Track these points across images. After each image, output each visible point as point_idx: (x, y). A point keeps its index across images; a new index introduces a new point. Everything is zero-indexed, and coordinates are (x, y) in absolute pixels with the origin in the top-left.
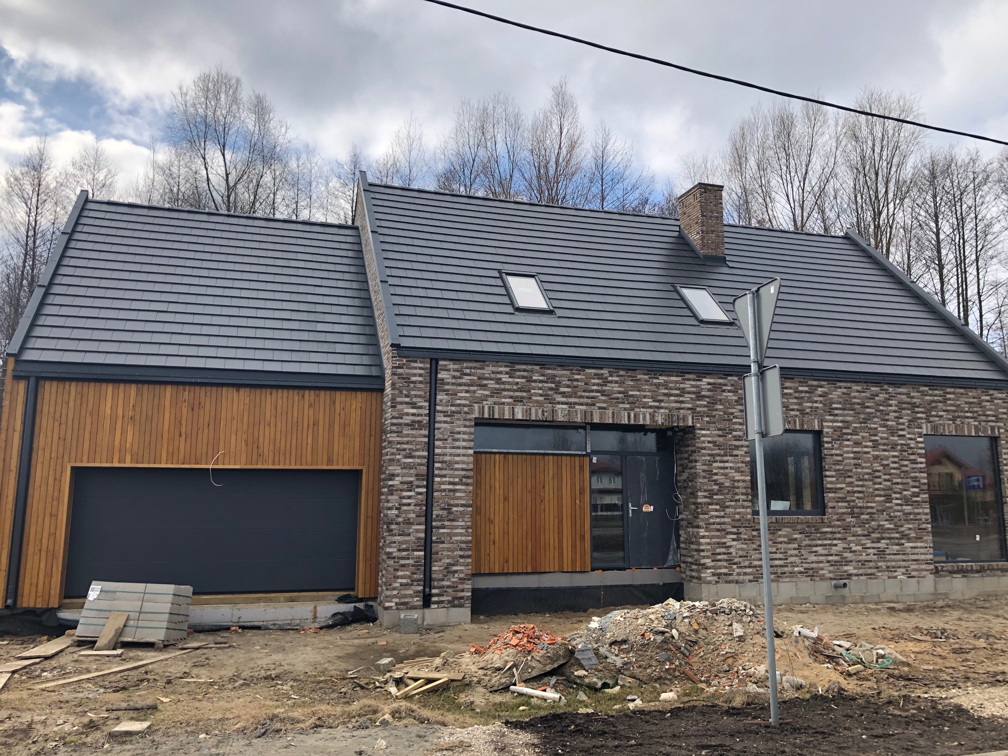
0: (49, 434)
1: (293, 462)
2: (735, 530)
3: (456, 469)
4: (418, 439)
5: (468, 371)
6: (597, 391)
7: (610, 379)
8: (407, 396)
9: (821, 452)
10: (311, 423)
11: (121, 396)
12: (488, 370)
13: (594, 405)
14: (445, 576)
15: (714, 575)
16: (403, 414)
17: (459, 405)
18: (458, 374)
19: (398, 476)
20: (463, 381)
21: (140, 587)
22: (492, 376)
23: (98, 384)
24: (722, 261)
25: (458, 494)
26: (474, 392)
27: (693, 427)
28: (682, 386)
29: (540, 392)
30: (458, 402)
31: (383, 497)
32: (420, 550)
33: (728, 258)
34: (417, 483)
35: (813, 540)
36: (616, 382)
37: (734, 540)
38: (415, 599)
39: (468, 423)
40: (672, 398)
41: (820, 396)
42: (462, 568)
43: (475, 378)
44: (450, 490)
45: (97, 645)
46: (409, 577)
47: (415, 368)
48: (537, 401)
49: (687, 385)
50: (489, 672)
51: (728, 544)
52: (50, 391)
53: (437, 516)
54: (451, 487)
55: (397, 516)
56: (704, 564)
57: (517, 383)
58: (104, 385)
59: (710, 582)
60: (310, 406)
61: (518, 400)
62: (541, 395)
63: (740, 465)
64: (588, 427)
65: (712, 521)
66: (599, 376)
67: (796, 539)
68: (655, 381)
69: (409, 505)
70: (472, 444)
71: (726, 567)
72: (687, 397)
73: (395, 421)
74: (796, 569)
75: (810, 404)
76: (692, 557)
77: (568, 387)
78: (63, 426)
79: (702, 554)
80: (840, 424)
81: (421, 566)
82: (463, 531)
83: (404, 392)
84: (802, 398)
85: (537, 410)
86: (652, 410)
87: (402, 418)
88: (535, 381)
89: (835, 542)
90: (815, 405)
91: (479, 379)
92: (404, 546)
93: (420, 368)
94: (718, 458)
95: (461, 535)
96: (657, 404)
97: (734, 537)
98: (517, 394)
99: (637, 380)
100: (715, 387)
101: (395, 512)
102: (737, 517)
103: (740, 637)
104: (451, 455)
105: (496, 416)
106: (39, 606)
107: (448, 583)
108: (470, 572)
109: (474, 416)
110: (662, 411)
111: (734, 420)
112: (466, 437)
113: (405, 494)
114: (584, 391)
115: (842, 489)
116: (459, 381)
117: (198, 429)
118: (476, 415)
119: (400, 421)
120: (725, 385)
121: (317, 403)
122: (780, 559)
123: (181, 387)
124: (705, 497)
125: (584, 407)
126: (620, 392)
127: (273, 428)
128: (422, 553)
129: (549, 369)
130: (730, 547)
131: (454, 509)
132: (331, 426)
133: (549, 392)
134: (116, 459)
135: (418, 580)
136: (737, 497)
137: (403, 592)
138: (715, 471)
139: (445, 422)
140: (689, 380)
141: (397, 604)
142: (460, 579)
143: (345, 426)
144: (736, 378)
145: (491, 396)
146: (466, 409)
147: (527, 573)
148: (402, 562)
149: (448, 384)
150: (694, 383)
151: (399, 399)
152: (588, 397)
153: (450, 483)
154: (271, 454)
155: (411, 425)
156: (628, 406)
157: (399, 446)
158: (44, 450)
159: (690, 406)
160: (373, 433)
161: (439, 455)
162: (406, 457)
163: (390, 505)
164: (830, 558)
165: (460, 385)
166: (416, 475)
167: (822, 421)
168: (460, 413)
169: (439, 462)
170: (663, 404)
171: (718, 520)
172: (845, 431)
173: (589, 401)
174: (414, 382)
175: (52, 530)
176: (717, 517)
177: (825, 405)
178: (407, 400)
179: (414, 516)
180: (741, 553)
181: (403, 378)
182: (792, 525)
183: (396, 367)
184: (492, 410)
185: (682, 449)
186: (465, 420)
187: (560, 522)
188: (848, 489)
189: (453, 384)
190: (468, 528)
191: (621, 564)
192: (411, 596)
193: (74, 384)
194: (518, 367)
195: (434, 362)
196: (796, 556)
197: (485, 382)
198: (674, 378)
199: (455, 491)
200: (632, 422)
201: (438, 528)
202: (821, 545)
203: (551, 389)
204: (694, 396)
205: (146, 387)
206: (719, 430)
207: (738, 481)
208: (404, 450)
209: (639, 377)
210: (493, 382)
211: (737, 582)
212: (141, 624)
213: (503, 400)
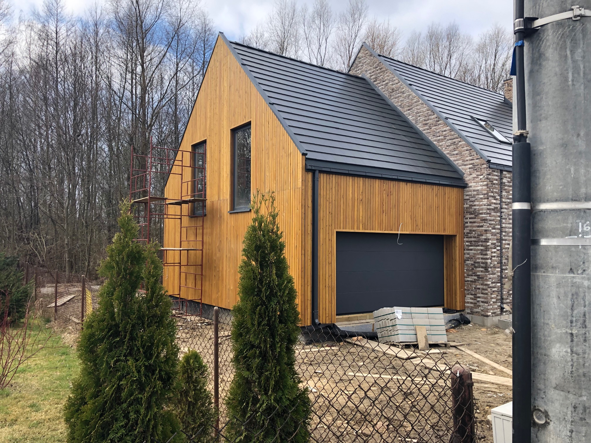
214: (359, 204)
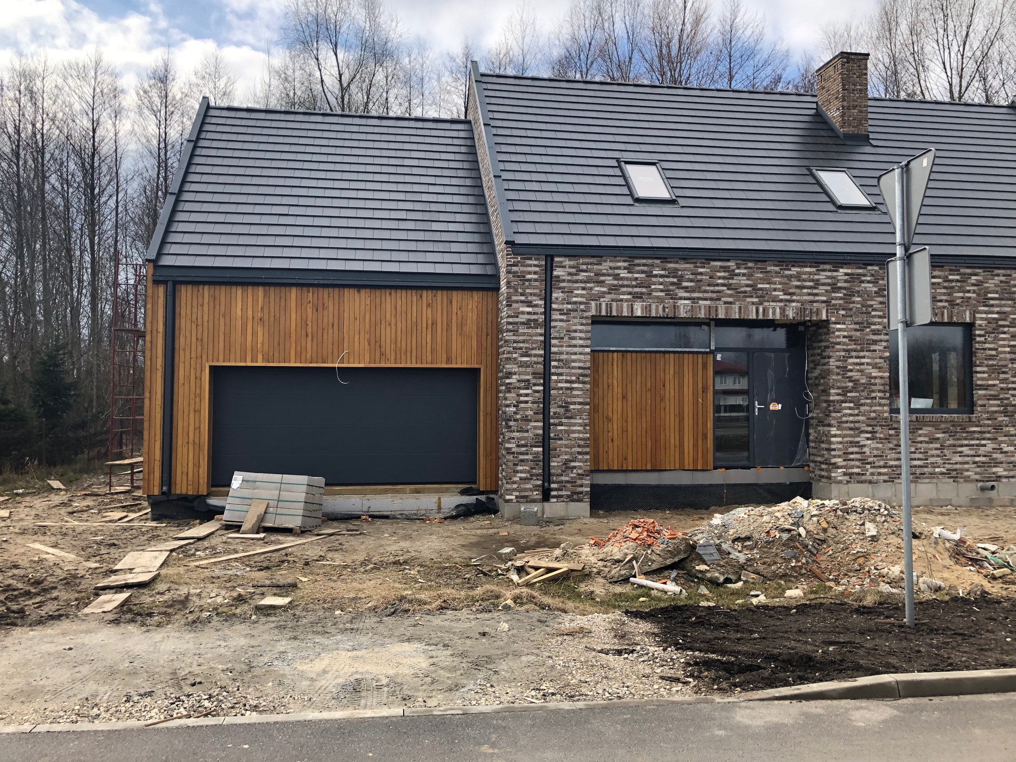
0: (188, 335)
1: (414, 361)
2: (870, 429)
3: (573, 368)
4: (534, 338)
5: (584, 267)
6: (723, 285)
7: (737, 271)
8: (522, 294)
9: (971, 346)
10: (430, 323)
11: (250, 297)
12: (605, 266)
13: (719, 299)
14: (563, 471)
15: (845, 474)
16: (519, 313)
17: (575, 303)
18: (574, 270)
19: (515, 374)
20: (580, 278)
21: (277, 477)
22: (610, 271)
23: (228, 288)
24: (865, 139)
25: (575, 393)
26: (591, 289)
27: (827, 321)
28: (816, 277)
29: (661, 287)
30: (575, 299)
31: (501, 395)
32: (538, 446)
33: (871, 136)
34: (534, 381)
35: (958, 439)
36: (744, 275)
37: (868, 439)
38: (535, 493)
39: (584, 321)
40: (805, 291)
41: (973, 285)
42: (581, 464)
43: (592, 274)
44: (567, 389)
45: (242, 529)
46: (528, 472)
47: (530, 266)
48: (658, 297)
49: (822, 276)
50: (609, 564)
51: (862, 443)
52: (186, 294)
53: (555, 413)
54: (568, 385)
55: (515, 413)
56: (835, 464)
57: (636, 279)
58: (234, 288)
59: (840, 482)
60: (428, 305)
61: (637, 296)
62: (662, 291)
63: (878, 361)
64: (713, 323)
65: (844, 419)
66: (725, 269)
67: (938, 439)
68: (787, 272)
69: (526, 402)
70: (589, 342)
71: (858, 467)
72: (822, 289)
73: (511, 320)
74: (937, 470)
75: (961, 295)
76: (822, 456)
77: (691, 281)
78: (200, 328)
79: (833, 453)
80: (996, 316)
81: (539, 461)
82: (581, 428)
83: (520, 290)
84: (953, 287)
85: (657, 306)
86: (782, 304)
87: (517, 317)
88: (656, 276)
89: (983, 442)
90: (967, 295)
91: (596, 275)
92: (523, 442)
93: (535, 266)
94: (854, 354)
95: (579, 432)
96: (788, 297)
97: (869, 435)
98: (636, 290)
99: (768, 272)
100: (852, 278)
101: (513, 409)
102: (873, 415)
103: (873, 537)
104: (567, 353)
105: (614, 314)
106: (190, 493)
107: (567, 479)
108: (588, 468)
109: (590, 314)
110: (794, 304)
111: (873, 313)
112: (582, 335)
113: (522, 392)
114: (709, 285)
115: (994, 385)
116: (575, 278)
117: (323, 329)
118: (593, 312)
119: (516, 320)
120: (865, 275)
121: (434, 303)
122: (919, 459)
123: (305, 289)
124: (838, 394)
125: (708, 303)
126: (747, 286)
127: (393, 328)
128: (540, 449)
129: (671, 262)
130: (864, 446)
131: (572, 407)
132: (449, 326)
133: (671, 288)
134: (249, 358)
135: (538, 475)
136: (873, 395)
137: (522, 486)
138: (850, 367)
139: (561, 320)
140: (824, 270)
141: (517, 497)
142: (578, 475)
143: (461, 325)
144: (876, 268)
145: (609, 293)
146: (582, 307)
147: (647, 471)
148: (521, 457)
149: (564, 281)
150: (829, 274)
151: (514, 298)
152: (712, 292)
153: (567, 382)
154: (393, 353)
155: (527, 323)
156: (756, 300)
157: (515, 345)
158: (184, 350)
159: (824, 298)
160: (490, 332)
161: (556, 353)
162: (522, 356)
163: (508, 402)
164: (977, 459)
165: (577, 282)
166: (533, 374)
167: (973, 313)
168: (576, 311)
169: (555, 360)
170: (794, 297)
171: (851, 418)
172: (1001, 323)
173: (714, 295)
174: (530, 280)
175: (197, 425)
176: (851, 415)
177: (978, 295)
178: (523, 298)
179: (532, 413)
180: (875, 452)
181: (519, 277)
182: (935, 425)
183: (511, 265)
184: (609, 307)
185: (815, 345)
186: (582, 318)
187: (681, 420)
188: (1002, 385)
189: (569, 281)
190: (586, 425)
191: (745, 463)
192: (530, 490)
193: (206, 287)
194: (637, 261)
195: (550, 258)
196: (938, 456)
197: (602, 278)
198: (808, 269)
199: (572, 389)
200: (761, 317)
201: (556, 425)
202: (966, 445)
203: (673, 284)
204: (829, 288)
205: (272, 289)
206: (856, 323)
207: (876, 378)
208: (521, 348)
209: (769, 268)
210: (610, 278)
211: (870, 482)
212: (279, 511)
213: (621, 297)
214: (255, 326)
